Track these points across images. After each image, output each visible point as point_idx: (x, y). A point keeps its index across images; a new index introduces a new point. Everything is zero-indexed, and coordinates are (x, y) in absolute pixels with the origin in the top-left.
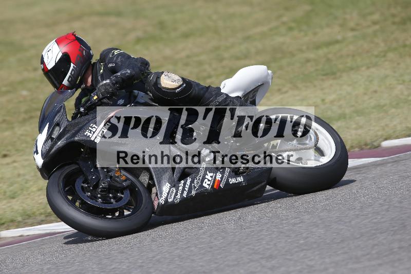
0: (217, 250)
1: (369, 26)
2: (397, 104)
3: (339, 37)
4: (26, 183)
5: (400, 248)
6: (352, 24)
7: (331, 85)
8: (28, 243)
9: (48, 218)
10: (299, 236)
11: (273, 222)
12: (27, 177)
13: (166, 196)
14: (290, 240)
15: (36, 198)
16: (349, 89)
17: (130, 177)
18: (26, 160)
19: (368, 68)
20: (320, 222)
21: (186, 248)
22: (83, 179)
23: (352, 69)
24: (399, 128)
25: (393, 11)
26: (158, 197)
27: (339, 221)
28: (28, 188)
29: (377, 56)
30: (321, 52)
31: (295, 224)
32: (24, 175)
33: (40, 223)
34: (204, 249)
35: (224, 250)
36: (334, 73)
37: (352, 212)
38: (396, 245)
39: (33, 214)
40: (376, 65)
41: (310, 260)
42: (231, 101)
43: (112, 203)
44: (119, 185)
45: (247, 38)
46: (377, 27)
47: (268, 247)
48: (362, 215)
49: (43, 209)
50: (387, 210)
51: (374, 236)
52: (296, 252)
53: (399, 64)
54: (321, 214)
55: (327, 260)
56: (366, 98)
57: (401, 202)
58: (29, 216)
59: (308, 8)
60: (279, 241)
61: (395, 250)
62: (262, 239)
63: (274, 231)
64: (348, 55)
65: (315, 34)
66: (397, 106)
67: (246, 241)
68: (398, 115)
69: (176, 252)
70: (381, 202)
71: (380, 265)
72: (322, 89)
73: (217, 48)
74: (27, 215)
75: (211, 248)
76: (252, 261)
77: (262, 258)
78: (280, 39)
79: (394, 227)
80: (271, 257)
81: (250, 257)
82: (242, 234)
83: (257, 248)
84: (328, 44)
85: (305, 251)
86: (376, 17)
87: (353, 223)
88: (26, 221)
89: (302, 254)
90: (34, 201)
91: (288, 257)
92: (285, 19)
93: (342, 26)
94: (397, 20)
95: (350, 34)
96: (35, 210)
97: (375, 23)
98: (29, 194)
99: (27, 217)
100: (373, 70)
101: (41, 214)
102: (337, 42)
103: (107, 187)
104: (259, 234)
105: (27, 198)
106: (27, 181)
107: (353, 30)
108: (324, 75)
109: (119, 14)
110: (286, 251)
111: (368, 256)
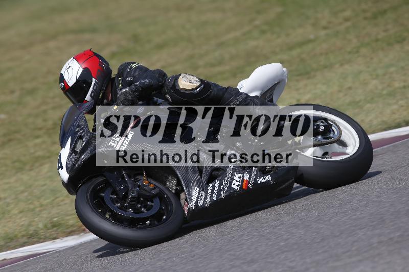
0: (199, 258)
1: (341, 24)
2: (372, 99)
3: (312, 37)
4: (7, 206)
5: (380, 242)
6: (324, 23)
7: (306, 85)
8: (10, 267)
9: (30, 240)
10: (280, 238)
11: (253, 226)
12: (8, 200)
13: (196, 200)
14: (270, 243)
15: (18, 221)
16: (324, 88)
17: (158, 184)
18: (7, 183)
19: (342, 65)
20: (299, 222)
21: (168, 259)
22: (111, 190)
23: (325, 67)
24: (375, 122)
25: (364, 6)
26: (188, 203)
27: (318, 220)
28: (9, 211)
29: (350, 53)
30: (295, 53)
31: (275, 227)
32: (5, 198)
33: (23, 245)
34: (186, 258)
35: (205, 258)
36: (307, 73)
37: (331, 210)
38: (375, 240)
39: (15, 237)
40: (349, 62)
41: (291, 262)
42: (251, 100)
43: (143, 212)
44: (148, 194)
45: (221, 45)
46: (349, 24)
47: (249, 251)
48: (341, 213)
49: (25, 231)
50: (366, 206)
51: (354, 233)
52: (278, 254)
53: (372, 59)
54: (301, 215)
55: (308, 260)
56: (341, 95)
57: (378, 197)
58: (12, 239)
59: (279, 9)
60: (260, 244)
61: (375, 245)
62: (243, 244)
63: (254, 236)
64: (321, 54)
65: (288, 35)
66: (371, 101)
67: (227, 247)
68: (373, 109)
69: (158, 264)
70: (360, 197)
71: (360, 261)
72: (297, 90)
73: (192, 57)
74: (9, 238)
75: (193, 257)
76: (233, 267)
77: (243, 263)
78: (252, 43)
79: (373, 222)
80: (252, 261)
81: (231, 263)
82: (222, 241)
83: (238, 253)
84: (301, 44)
85: (286, 253)
86: (348, 13)
87: (332, 221)
88: (8, 244)
89: (283, 257)
90: (16, 224)
91: (269, 260)
92: (257, 22)
93: (314, 25)
94: (368, 15)
95: (322, 33)
96: (17, 233)
97: (347, 20)
98: (10, 217)
99: (9, 240)
100: (346, 67)
101: (23, 236)
102: (310, 41)
103: (137, 196)
104: (240, 239)
105: (9, 221)
106: (8, 204)
107: (325, 28)
108: (298, 75)
109: (93, 30)
110: (267, 255)
111: (348, 253)
